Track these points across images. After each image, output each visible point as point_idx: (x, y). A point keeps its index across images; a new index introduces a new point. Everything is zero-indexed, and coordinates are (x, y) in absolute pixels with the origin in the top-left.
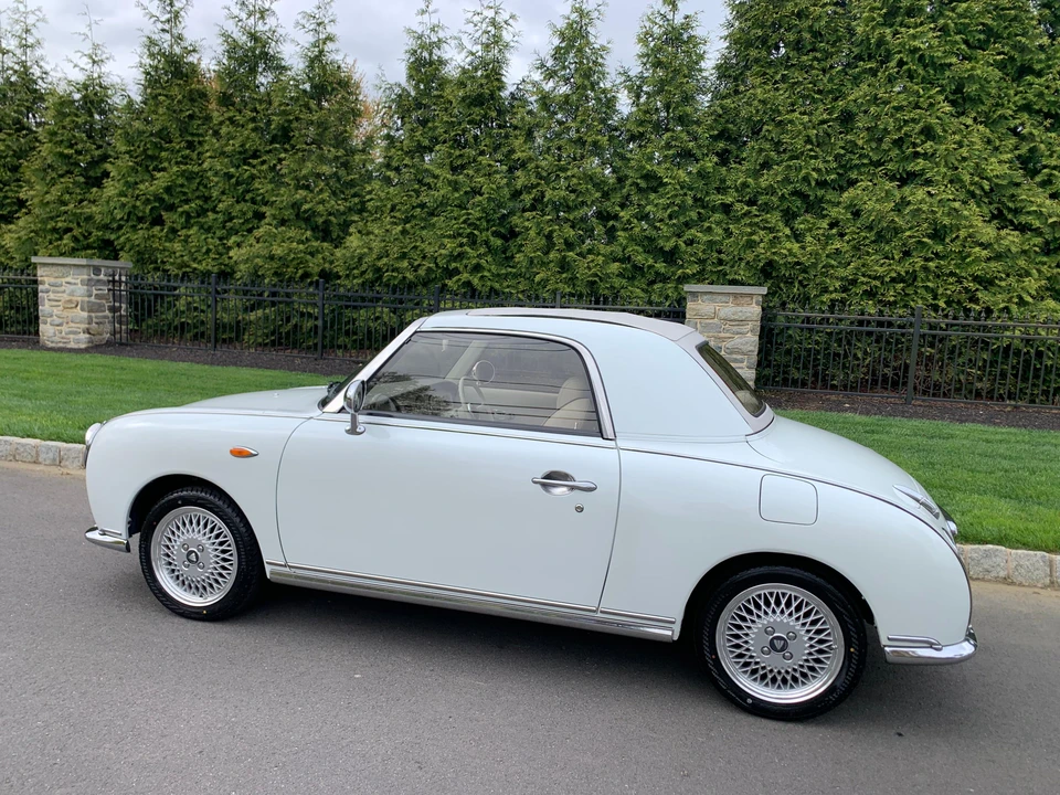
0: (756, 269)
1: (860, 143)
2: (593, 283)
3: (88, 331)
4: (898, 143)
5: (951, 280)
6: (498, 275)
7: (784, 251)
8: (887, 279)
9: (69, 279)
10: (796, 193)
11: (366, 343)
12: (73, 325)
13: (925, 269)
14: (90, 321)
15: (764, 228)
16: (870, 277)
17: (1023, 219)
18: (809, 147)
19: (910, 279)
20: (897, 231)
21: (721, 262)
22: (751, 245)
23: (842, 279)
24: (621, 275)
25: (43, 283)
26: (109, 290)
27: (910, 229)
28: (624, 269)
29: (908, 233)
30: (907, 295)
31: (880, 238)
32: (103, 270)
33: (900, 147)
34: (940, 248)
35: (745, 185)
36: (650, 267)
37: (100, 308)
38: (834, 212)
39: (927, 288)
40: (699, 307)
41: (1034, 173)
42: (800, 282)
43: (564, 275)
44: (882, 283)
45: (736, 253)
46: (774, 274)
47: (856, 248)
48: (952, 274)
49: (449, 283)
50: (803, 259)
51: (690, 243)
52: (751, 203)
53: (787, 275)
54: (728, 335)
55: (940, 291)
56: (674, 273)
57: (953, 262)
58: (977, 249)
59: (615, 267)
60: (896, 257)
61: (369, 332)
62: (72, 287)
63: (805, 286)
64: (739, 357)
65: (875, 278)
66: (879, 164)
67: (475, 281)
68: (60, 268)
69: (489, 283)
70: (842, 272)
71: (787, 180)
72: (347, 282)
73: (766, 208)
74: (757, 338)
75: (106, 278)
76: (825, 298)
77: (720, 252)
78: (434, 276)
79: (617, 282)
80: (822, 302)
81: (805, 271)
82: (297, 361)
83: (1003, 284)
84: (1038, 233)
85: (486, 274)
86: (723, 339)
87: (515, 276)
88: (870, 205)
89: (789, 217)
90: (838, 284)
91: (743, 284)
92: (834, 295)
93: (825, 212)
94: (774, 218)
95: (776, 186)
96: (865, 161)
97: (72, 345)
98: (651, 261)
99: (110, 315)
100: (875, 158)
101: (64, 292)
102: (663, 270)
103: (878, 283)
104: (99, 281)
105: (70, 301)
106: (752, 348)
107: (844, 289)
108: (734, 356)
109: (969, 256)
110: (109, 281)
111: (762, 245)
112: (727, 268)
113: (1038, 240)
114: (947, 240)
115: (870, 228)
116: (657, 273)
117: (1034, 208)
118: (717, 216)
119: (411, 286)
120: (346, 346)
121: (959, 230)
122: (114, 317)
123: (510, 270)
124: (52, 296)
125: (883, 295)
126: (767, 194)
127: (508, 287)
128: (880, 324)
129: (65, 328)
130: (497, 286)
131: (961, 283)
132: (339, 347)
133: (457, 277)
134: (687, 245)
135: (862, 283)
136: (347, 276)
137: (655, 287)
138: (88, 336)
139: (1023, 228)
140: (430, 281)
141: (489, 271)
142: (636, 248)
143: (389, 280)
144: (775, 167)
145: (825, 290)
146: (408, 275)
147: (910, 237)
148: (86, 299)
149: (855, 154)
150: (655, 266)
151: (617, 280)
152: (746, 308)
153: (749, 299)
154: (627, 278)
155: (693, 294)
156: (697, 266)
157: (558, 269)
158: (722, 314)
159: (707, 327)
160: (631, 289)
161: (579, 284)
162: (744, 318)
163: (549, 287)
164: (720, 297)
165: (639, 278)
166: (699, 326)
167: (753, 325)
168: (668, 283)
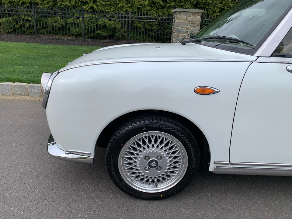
2: (139, 8)
6: (102, 5)
11: (52, 32)
16: (228, 7)
24: (148, 6)
28: (149, 3)
36: (158, 3)
40: (182, 17)
42: (206, 9)
43: (129, 5)
49: (84, 7)
53: (203, 7)
54: (190, 27)
56: (165, 5)
61: (53, 27)
63: (208, 11)
67: (95, 7)
69: (100, 7)
70: (220, 6)
72: (41, 6)
74: (199, 28)
76: (215, 15)
78: (78, 4)
79: (148, 8)
80: (214, 16)
81: (208, 5)
82: (27, 39)
85: (99, 4)
86: (188, 29)
87: (110, 5)
90: (218, 10)
92: (217, 14)
102: (162, 4)
112: (183, 3)
116: (160, 5)
119: (69, 8)
120: (43, 33)
123: (107, 2)
127: (107, 9)
130: (103, 9)
132: (41, 33)
133: (87, 5)
136: (41, 4)
137: (160, 10)
140: (76, 6)
141: (99, 3)
143: (60, 6)
145: (215, 12)
146: (68, 4)
150: (159, 3)
151: (148, 7)
152: (196, 18)
153: (198, 14)
154: (150, 7)
155: (180, 12)
156: (173, 3)
157: (126, 2)
158: (189, 20)
159: (184, 24)
160: (152, 11)
161: (134, 8)
162: (196, 21)
163: (124, 9)
164: (188, 13)
165: (154, 7)
166: (181, 24)
167: (198, 23)
168: (164, 9)
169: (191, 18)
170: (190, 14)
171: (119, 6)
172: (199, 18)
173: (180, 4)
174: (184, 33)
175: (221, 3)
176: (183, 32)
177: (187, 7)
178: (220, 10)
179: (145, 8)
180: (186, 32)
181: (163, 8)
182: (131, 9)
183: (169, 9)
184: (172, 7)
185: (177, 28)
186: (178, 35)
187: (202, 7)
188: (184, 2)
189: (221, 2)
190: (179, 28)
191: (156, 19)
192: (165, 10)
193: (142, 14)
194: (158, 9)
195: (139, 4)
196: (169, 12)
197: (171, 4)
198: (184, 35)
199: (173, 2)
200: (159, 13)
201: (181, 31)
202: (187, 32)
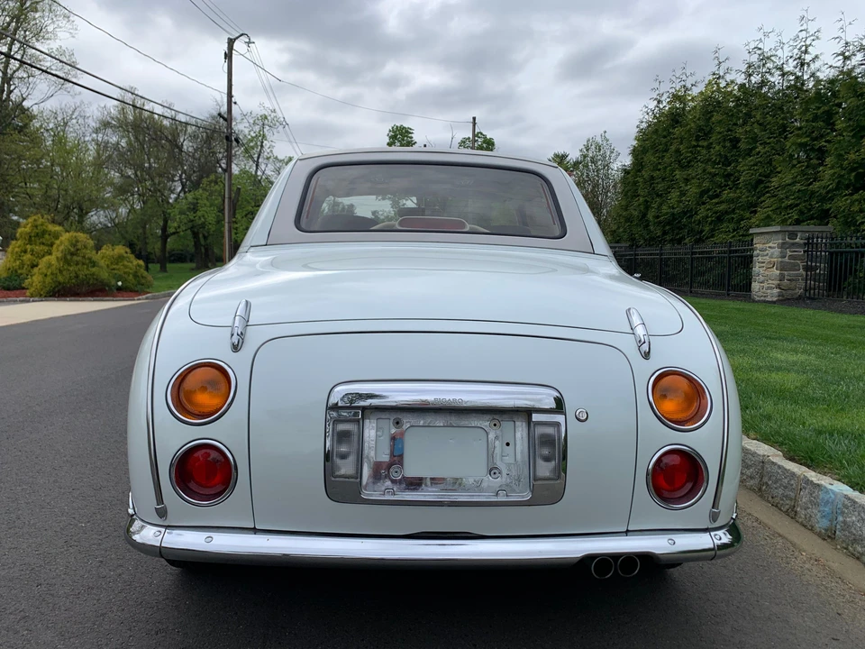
3: (779, 287)
9: (770, 244)
12: (770, 282)
14: (782, 278)
25: (756, 249)
26: (804, 252)
32: (799, 235)
37: (794, 267)
62: (772, 250)
68: (767, 236)
75: (802, 242)
97: (769, 299)
99: (804, 273)
101: (767, 255)
104: (793, 244)
105: (770, 262)
110: (805, 244)
122: (807, 275)
124: (760, 259)
129: (765, 285)
138: (778, 290)
148: (780, 260)
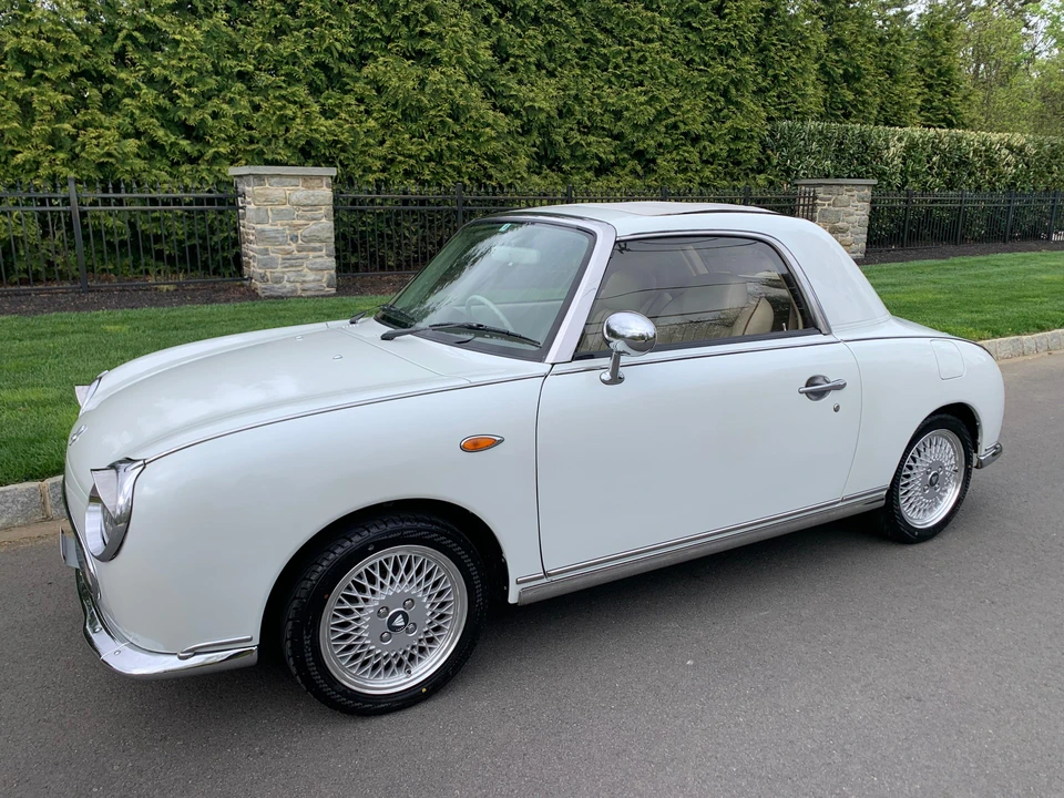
0: (296, 147)
1: (372, 15)
2: (101, 166)
4: (406, 20)
5: (470, 158)
7: (323, 128)
8: (423, 159)
10: (320, 65)
13: (448, 147)
15: (295, 103)
16: (403, 155)
17: (505, 102)
18: (327, 14)
19: (437, 158)
20: (421, 110)
21: (252, 141)
22: (284, 121)
23: (379, 158)
24: (138, 156)
27: (433, 108)
28: (139, 147)
29: (433, 112)
30: (438, 173)
31: (406, 116)
33: (407, 26)
34: (457, 128)
35: (262, 52)
36: (172, 145)
38: (359, 87)
39: (451, 166)
41: (503, 61)
42: (341, 162)
43: (61, 155)
44: (417, 162)
45: (269, 129)
46: (313, 154)
47: (385, 126)
48: (470, 153)
50: (342, 138)
51: (215, 116)
52: (275, 71)
53: (327, 155)
54: (302, 222)
55: (464, 170)
56: (201, 155)
57: (470, 141)
58: (488, 129)
59: (131, 145)
60: (427, 136)
63: (347, 166)
64: (318, 245)
65: (410, 156)
66: (389, 40)
70: (381, 151)
71: (309, 50)
73: (291, 79)
74: (332, 224)
76: (371, 178)
77: (250, 128)
79: (139, 164)
80: (368, 182)
81: (343, 150)
83: (504, 161)
84: (518, 115)
86: (297, 227)
88: (395, 82)
89: (315, 90)
90: (378, 164)
91: (286, 164)
92: (377, 175)
93: (348, 87)
94: (301, 91)
95: (300, 54)
96: (378, 36)
98: (173, 138)
100: (387, 33)
102: (188, 149)
103: (412, 162)
106: (329, 235)
107: (383, 170)
108: (312, 245)
109: (480, 136)
111: (298, 121)
112: (261, 145)
113: (518, 122)
114: (462, 120)
115: (395, 106)
116: (184, 153)
117: (513, 93)
118: (240, 86)
121: (469, 112)
125: (418, 173)
126: (287, 63)
128: (422, 203)
131: (476, 161)
134: (213, 118)
135: (400, 162)
137: (183, 169)
139: (507, 111)
142: (151, 120)
144: (296, 33)
145: (368, 170)
147: (435, 116)
149: (366, 27)
150: (178, 144)
151: (137, 161)
152: (317, 192)
153: (318, 181)
154: (145, 159)
155: (260, 177)
156: (228, 144)
157: (50, 147)
158: (294, 199)
159: (279, 215)
160: (154, 171)
161: (83, 166)
162: (316, 202)
163: (41, 172)
164: (289, 180)
165: (159, 158)
166: (270, 213)
167: (327, 209)
168: (198, 164)
169: (300, 193)
170: (294, 181)
171: (19, 158)
172: (325, 193)
173: (253, 147)
174: (285, 243)
175: (382, 143)
176: (281, 239)
177: (279, 157)
178: (383, 162)
179: (128, 164)
180: (292, 239)
181: (193, 160)
182: (71, 169)
183: (217, 164)
184: (227, 159)
185: (259, 227)
186: (267, 250)
187: (325, 154)
188: (265, 140)
189: (380, 138)
190: (267, 227)
191: (177, 202)
192: (203, 167)
193: (122, 186)
194: (175, 164)
195: (102, 152)
196: (220, 176)
197: (221, 150)
198: (287, 247)
199: (224, 140)
200: (183, 180)
201: (276, 237)
202: (294, 238)
